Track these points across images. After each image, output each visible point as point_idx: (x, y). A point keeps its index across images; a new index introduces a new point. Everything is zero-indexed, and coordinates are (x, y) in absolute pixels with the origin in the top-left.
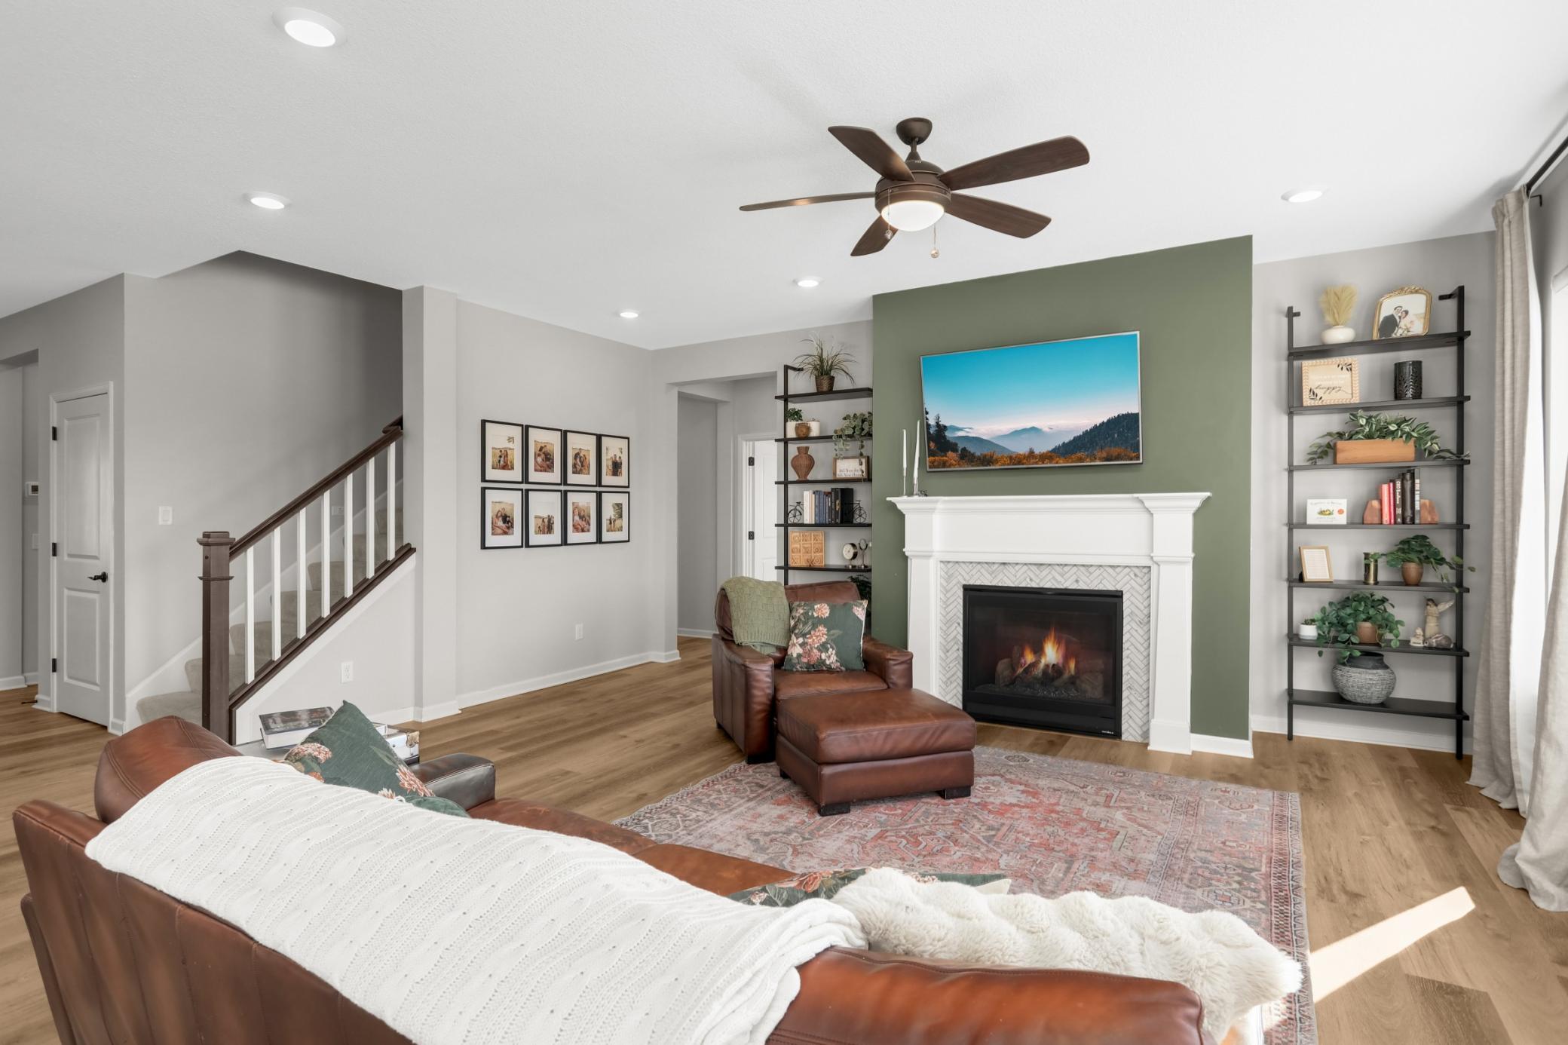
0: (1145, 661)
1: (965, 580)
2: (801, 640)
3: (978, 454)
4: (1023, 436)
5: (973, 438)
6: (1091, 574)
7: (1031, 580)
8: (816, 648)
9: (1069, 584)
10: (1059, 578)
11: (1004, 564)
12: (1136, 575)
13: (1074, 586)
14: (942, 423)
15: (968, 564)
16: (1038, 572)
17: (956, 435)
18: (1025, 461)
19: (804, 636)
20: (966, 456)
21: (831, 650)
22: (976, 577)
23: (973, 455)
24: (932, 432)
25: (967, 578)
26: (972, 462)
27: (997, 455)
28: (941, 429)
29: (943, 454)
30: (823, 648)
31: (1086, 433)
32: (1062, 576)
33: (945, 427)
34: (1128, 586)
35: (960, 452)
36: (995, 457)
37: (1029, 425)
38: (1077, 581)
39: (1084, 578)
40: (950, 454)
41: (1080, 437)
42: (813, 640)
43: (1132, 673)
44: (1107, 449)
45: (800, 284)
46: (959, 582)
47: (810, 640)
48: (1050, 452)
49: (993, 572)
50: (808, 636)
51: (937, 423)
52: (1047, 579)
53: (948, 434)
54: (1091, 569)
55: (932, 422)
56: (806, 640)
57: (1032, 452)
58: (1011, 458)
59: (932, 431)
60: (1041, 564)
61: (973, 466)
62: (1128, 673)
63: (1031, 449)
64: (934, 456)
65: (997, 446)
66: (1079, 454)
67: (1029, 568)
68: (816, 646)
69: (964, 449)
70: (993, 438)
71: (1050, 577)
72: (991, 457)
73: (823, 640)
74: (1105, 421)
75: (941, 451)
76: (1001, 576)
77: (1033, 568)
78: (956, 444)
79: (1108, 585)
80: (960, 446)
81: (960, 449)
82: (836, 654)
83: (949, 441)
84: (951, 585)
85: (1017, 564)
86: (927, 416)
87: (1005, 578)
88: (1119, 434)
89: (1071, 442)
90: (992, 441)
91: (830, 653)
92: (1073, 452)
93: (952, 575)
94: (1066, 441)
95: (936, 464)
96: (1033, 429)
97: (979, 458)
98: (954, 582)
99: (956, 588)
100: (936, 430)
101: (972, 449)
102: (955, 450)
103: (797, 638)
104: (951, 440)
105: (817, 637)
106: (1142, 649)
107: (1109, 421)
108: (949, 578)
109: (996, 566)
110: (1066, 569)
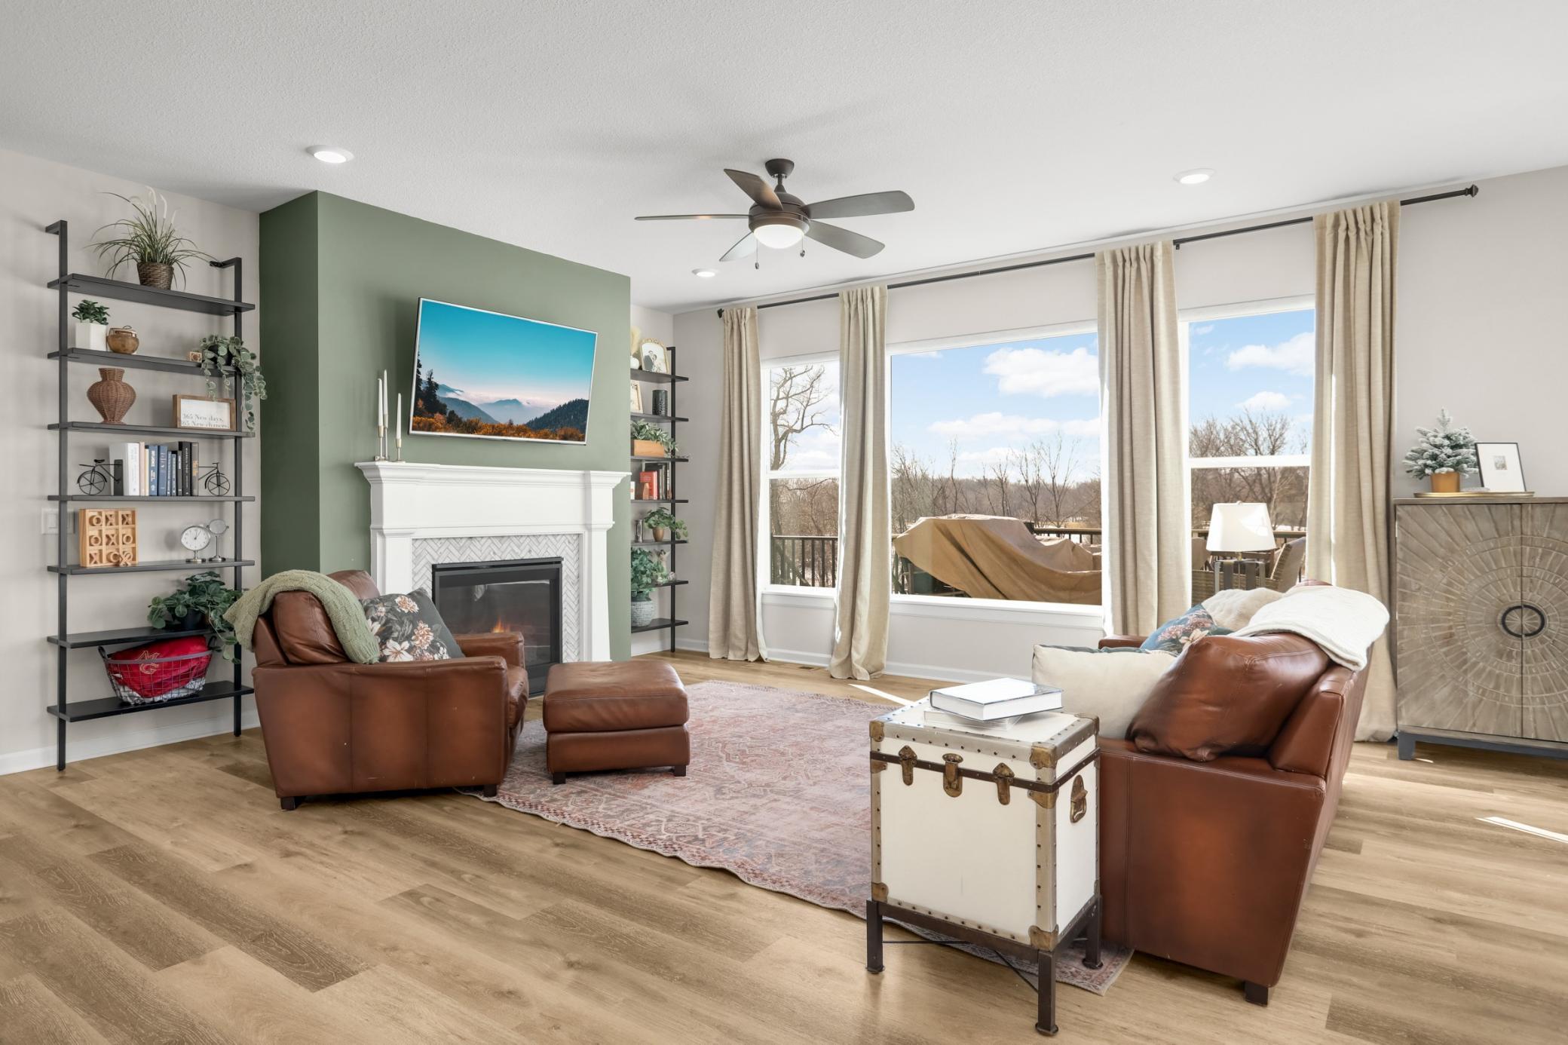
0: (577, 616)
1: (434, 559)
2: (406, 645)
3: (465, 419)
4: (506, 407)
5: (463, 401)
6: (540, 543)
7: (494, 553)
8: (427, 650)
9: (524, 555)
10: (517, 550)
11: (471, 538)
12: (569, 542)
13: (528, 557)
14: (435, 380)
15: (436, 541)
16: (499, 545)
17: (447, 397)
18: (504, 432)
19: (408, 638)
20: (453, 421)
21: (441, 648)
22: (444, 555)
23: (460, 420)
24: (422, 389)
25: (436, 557)
26: (458, 427)
27: (482, 423)
28: (433, 387)
29: (430, 415)
30: (434, 648)
31: (553, 412)
32: (519, 547)
33: (437, 385)
34: (564, 552)
35: (447, 414)
36: (479, 425)
37: (511, 397)
38: (530, 551)
39: (534, 548)
40: (437, 415)
41: (548, 414)
42: (421, 641)
43: (568, 628)
44: (565, 428)
45: (319, 155)
46: (428, 562)
47: (417, 642)
48: (525, 425)
49: (461, 547)
50: (413, 638)
51: (429, 379)
52: (507, 552)
53: (439, 394)
54: (540, 539)
55: (424, 377)
56: (413, 643)
57: (511, 424)
58: (493, 427)
59: (422, 387)
60: (503, 537)
61: (458, 432)
62: (566, 630)
63: (510, 421)
64: (420, 416)
65: (483, 413)
66: (546, 430)
67: (493, 542)
68: (426, 648)
69: (452, 413)
70: (481, 405)
71: (509, 549)
72: (477, 424)
73: (431, 638)
74: (567, 403)
75: (429, 412)
76: (468, 551)
77: (496, 541)
78: (445, 406)
79: (551, 554)
80: (449, 409)
81: (448, 411)
82: (448, 652)
83: (438, 401)
84: (419, 567)
85: (482, 537)
86: (420, 369)
87: (472, 555)
88: (575, 416)
89: (541, 418)
90: (479, 407)
91: (441, 652)
92: (541, 428)
93: (420, 555)
94: (538, 417)
95: (421, 425)
96: (515, 401)
97: (465, 424)
98: (423, 562)
99: (425, 569)
100: (427, 387)
101: (459, 413)
102: (443, 412)
103: (400, 643)
104: (441, 401)
105: (423, 636)
106: (574, 606)
107: (569, 403)
108: (417, 558)
109: (464, 541)
110: (522, 540)
